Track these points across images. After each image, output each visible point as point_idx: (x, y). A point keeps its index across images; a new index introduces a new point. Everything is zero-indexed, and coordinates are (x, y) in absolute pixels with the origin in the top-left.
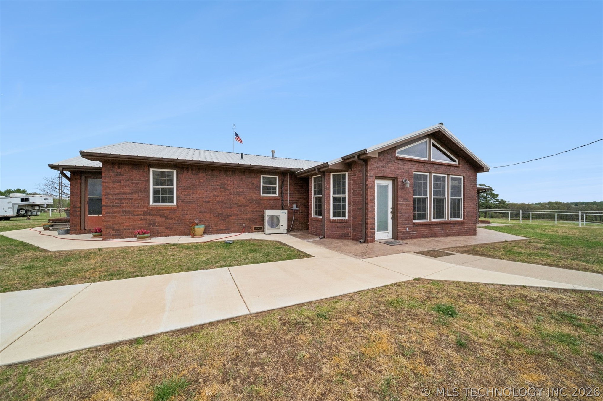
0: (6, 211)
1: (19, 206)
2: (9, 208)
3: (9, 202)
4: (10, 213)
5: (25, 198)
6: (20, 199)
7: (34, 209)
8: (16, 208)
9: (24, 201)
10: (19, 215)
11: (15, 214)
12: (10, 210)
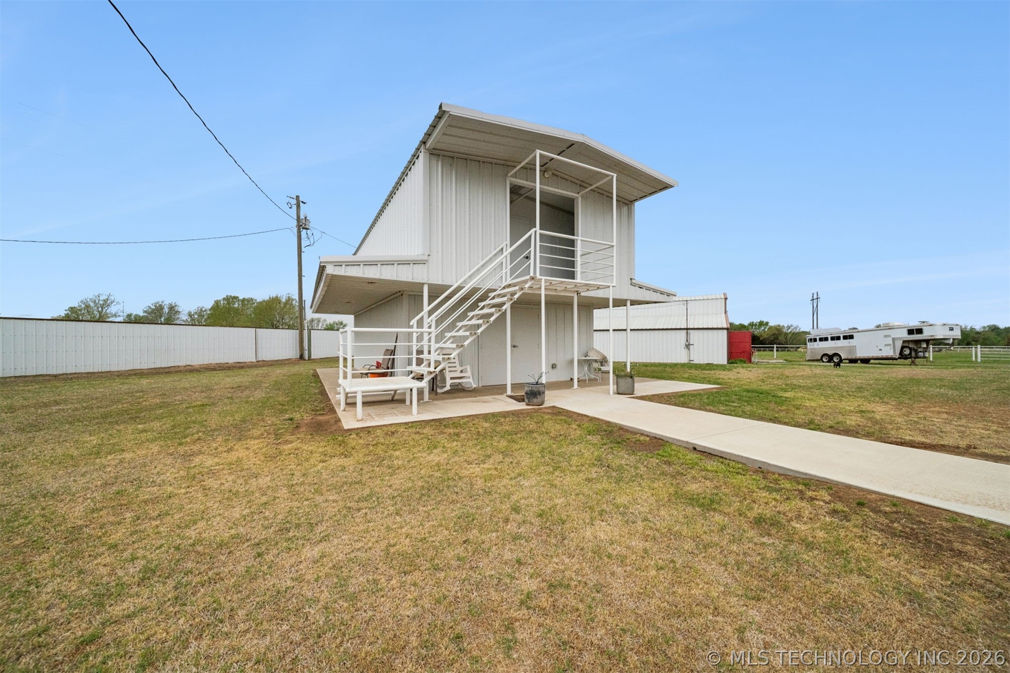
0: (881, 350)
1: (904, 342)
2: (886, 345)
3: (885, 336)
4: (889, 352)
5: (915, 328)
6: (905, 331)
7: (920, 347)
8: (899, 345)
9: (913, 334)
10: (902, 356)
11: (897, 355)
12: (889, 347)
